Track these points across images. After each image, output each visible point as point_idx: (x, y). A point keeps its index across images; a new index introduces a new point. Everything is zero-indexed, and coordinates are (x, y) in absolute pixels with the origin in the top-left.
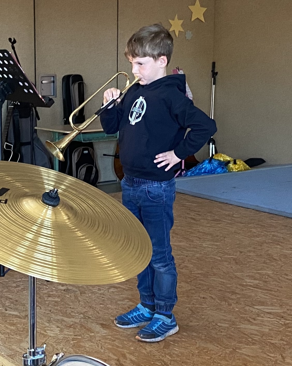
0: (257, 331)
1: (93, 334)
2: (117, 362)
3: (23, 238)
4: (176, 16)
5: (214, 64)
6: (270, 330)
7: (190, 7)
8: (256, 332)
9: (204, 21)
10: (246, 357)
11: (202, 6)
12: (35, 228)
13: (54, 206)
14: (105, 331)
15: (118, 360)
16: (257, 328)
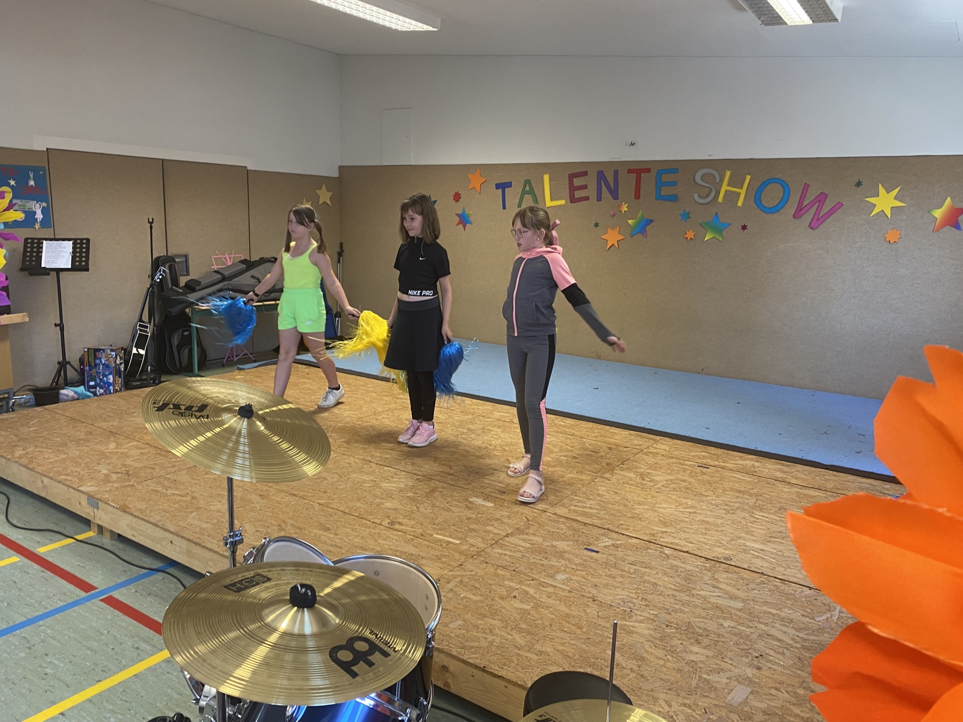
0: (395, 487)
1: (253, 505)
2: (280, 528)
3: (225, 447)
4: (304, 200)
5: (341, 244)
6: (405, 485)
7: (317, 191)
8: (395, 489)
9: (330, 204)
10: (388, 511)
11: (328, 191)
12: (234, 437)
13: (249, 418)
14: (264, 501)
15: (280, 525)
16: (395, 485)
